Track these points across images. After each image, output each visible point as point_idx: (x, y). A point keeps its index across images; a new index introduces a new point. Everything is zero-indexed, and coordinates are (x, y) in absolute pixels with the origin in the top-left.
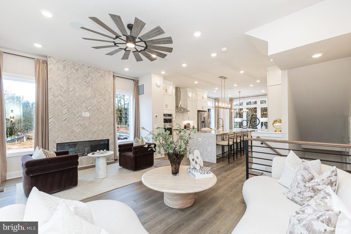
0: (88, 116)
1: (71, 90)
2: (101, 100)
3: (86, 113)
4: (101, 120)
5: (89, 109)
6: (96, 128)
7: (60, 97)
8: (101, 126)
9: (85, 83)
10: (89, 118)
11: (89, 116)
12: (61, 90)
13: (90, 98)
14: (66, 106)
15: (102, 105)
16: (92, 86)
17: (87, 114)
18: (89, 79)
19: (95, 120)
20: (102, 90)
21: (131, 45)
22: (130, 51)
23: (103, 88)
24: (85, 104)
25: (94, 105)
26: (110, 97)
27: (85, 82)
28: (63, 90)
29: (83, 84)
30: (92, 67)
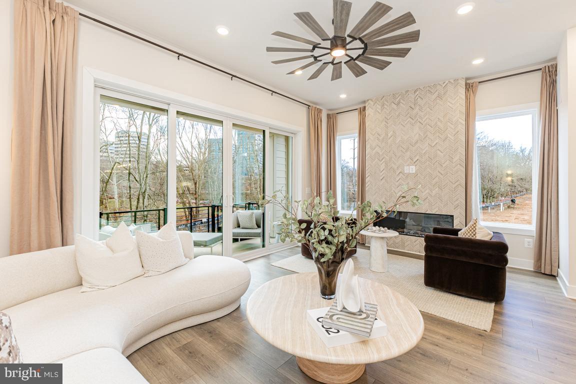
0: (414, 172)
1: (389, 135)
2: (437, 141)
3: (410, 167)
4: (437, 179)
5: (414, 161)
6: (426, 192)
7: (377, 149)
8: (437, 189)
9: (409, 119)
10: (416, 175)
11: (416, 171)
12: (378, 139)
13: (416, 143)
14: (384, 160)
15: (439, 150)
16: (421, 121)
17: (412, 169)
18: (417, 109)
19: (425, 178)
20: (439, 123)
21: (339, 53)
22: (341, 62)
23: (442, 119)
24: (408, 154)
25: (424, 152)
26: (458, 132)
27: (410, 117)
28: (381, 138)
29: (406, 123)
30: (422, 88)
